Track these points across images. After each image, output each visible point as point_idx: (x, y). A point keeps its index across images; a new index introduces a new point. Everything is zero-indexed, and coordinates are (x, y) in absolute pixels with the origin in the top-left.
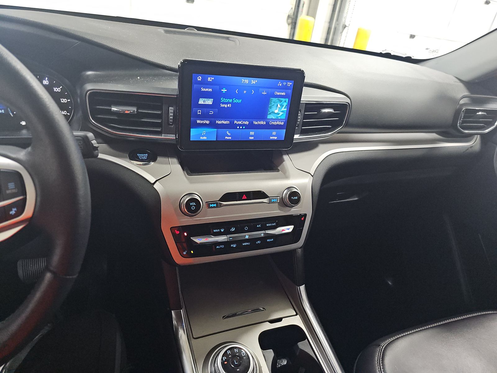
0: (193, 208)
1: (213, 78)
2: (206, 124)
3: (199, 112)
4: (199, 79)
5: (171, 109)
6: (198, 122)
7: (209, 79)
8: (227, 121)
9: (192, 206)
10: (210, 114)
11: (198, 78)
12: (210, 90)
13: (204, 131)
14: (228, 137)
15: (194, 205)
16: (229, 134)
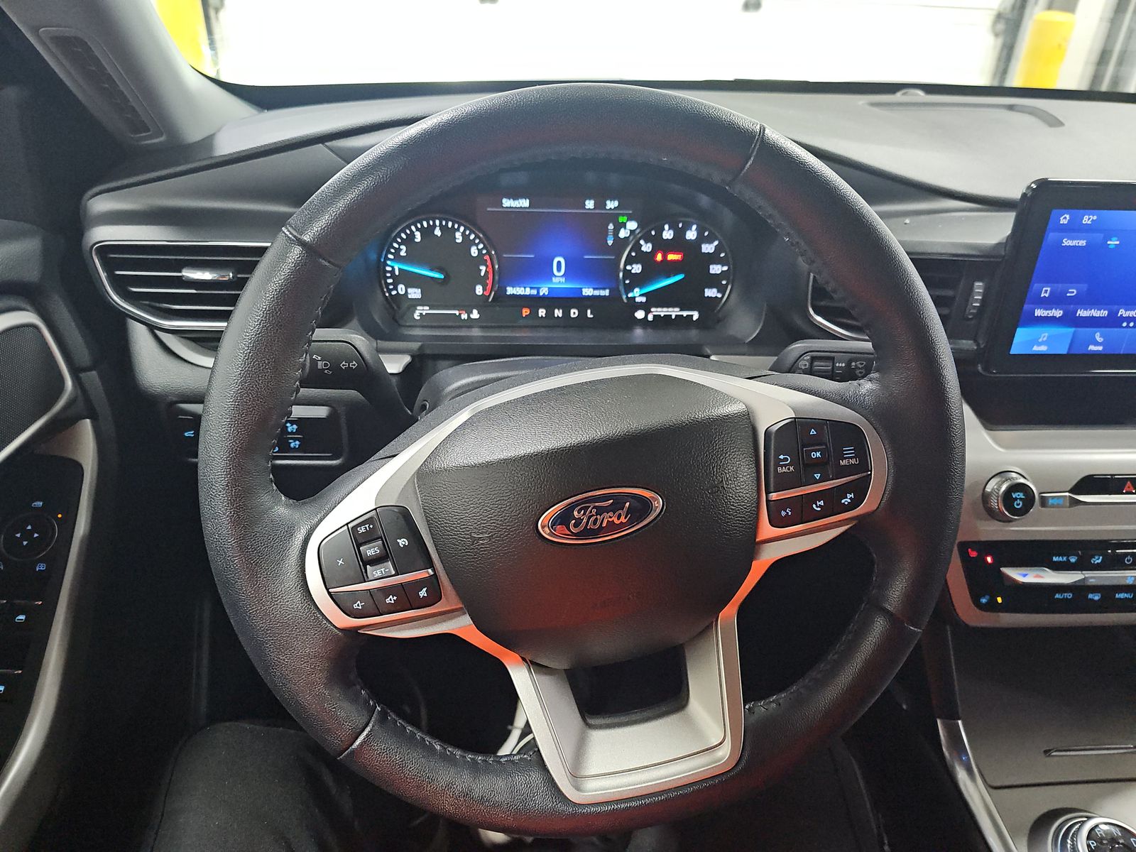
0: (1018, 505)
1: (1095, 218)
2: (1054, 318)
3: (1046, 291)
4: (1065, 219)
5: (979, 287)
6: (1038, 313)
7: (1086, 218)
8: (1102, 311)
9: (1016, 499)
10: (1068, 295)
11: (1062, 218)
12: (1083, 243)
13: (1044, 333)
14: (1095, 346)
15: (1021, 499)
16: (1099, 339)
